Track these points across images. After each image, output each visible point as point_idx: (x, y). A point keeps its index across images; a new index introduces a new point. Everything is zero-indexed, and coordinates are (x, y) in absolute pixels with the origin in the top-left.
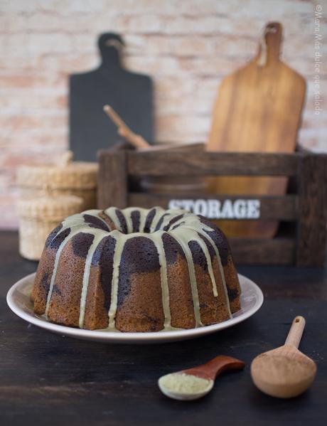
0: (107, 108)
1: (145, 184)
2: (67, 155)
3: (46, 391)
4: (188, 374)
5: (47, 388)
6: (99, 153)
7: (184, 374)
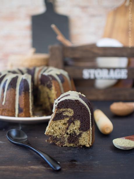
0: (53, 26)
1: (71, 63)
2: (32, 50)
3: (32, 168)
4: (126, 138)
5: (32, 167)
6: (50, 47)
7: (124, 139)
